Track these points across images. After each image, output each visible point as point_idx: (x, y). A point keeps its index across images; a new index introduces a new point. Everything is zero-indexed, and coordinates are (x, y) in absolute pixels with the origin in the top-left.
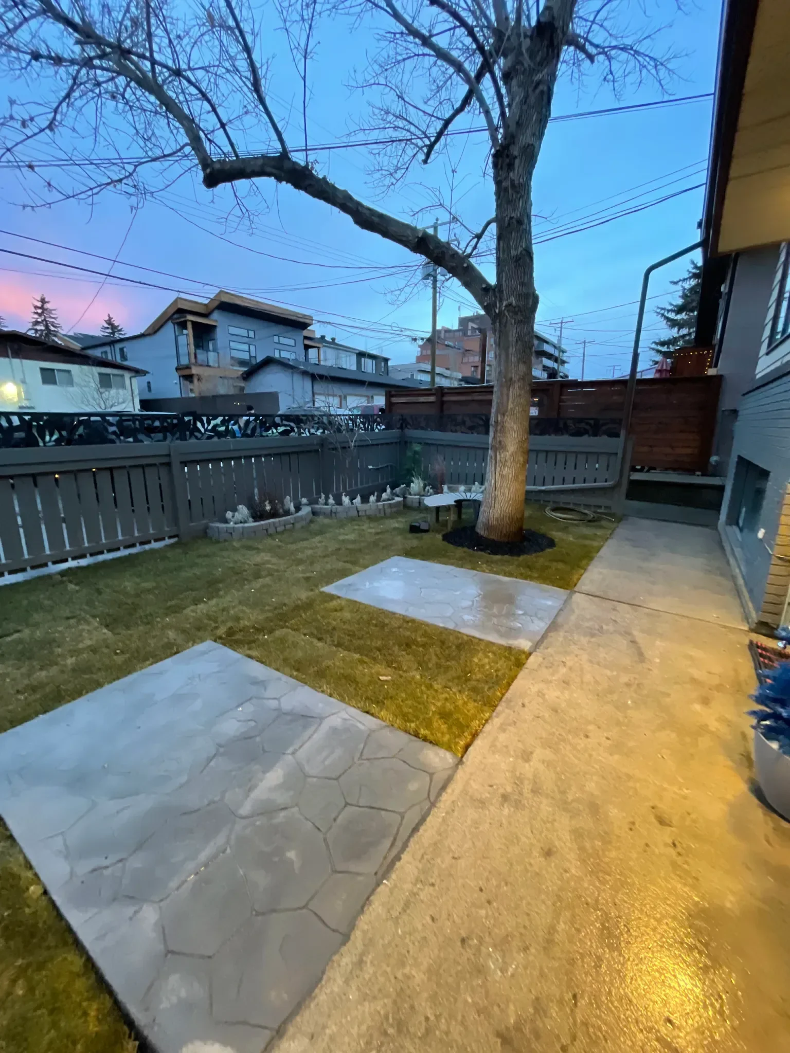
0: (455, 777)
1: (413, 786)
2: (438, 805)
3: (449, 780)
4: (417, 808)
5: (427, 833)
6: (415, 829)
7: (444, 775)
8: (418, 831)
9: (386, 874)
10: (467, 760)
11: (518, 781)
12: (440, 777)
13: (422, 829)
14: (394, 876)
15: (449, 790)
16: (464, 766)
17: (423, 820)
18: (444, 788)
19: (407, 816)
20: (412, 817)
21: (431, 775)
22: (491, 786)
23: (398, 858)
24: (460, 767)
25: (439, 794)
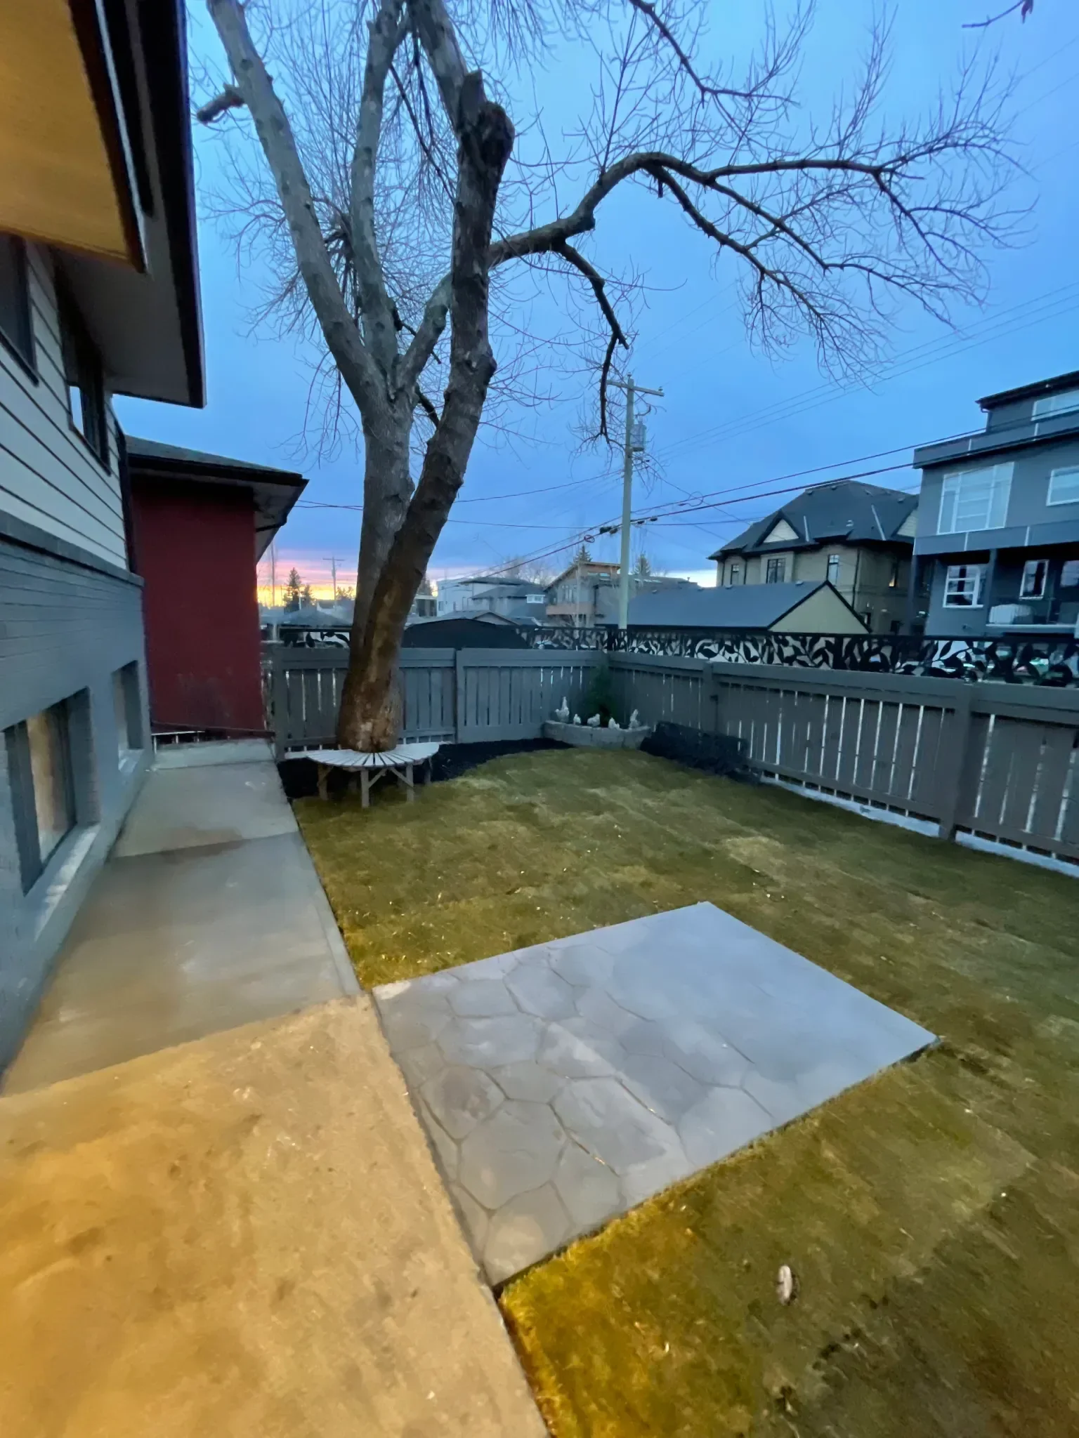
0: (465, 1244)
1: (487, 1177)
2: (441, 1187)
3: (467, 1233)
4: (454, 1160)
5: (419, 1155)
6: (432, 1144)
7: (479, 1231)
8: (428, 1146)
9: (413, 1100)
10: (482, 1292)
11: (389, 1359)
12: (480, 1224)
13: (428, 1152)
14: (406, 1102)
15: (451, 1219)
16: (474, 1276)
17: (436, 1157)
18: (460, 1216)
19: (453, 1146)
20: (449, 1151)
21: (490, 1213)
22: (414, 1294)
23: (417, 1113)
24: (478, 1269)
25: (454, 1201)
